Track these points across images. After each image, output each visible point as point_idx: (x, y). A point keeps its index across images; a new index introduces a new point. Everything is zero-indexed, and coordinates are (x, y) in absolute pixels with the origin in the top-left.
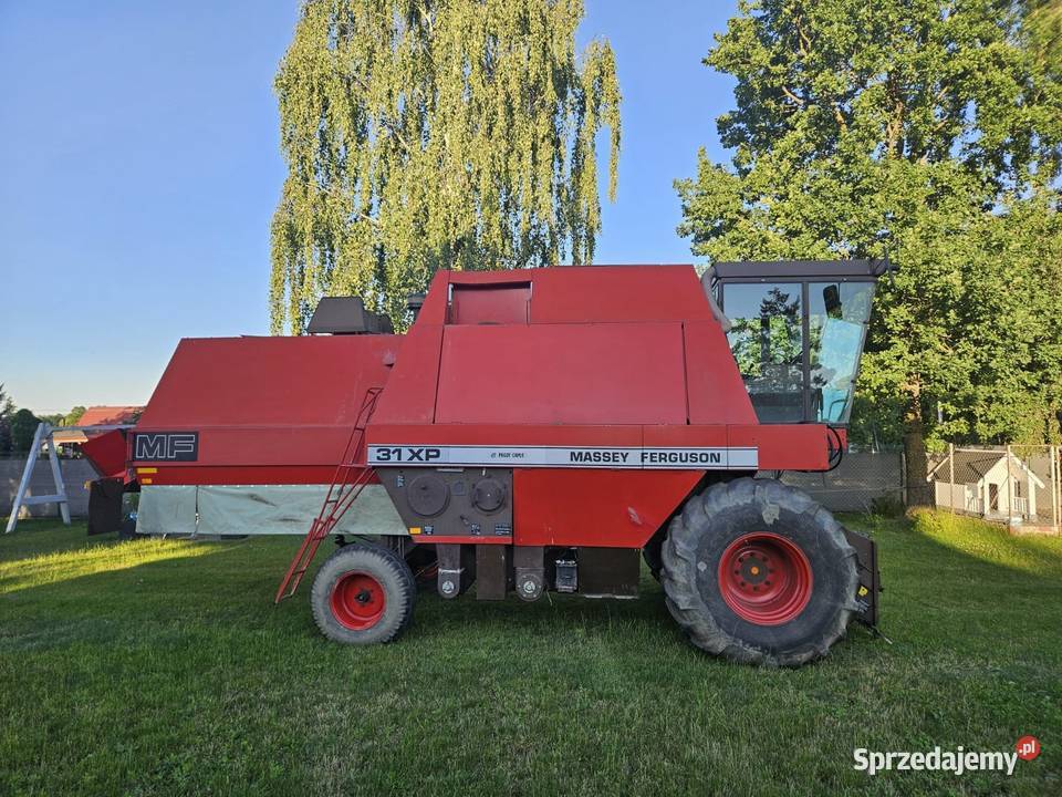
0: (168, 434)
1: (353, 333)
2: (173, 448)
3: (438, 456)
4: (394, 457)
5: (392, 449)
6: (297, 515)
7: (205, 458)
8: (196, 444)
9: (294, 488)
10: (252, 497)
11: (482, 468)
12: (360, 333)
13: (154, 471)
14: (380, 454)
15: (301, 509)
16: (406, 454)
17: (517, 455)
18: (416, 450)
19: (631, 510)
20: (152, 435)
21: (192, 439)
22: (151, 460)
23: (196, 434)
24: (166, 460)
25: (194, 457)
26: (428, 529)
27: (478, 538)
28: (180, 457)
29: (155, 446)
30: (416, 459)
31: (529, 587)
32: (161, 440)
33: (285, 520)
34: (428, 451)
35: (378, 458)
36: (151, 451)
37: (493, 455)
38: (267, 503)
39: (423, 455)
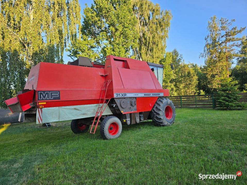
0: (50, 91)
1: (84, 66)
2: (52, 96)
3: (126, 95)
4: (119, 96)
5: (118, 94)
6: (86, 112)
7: (63, 99)
8: (59, 95)
9: (86, 106)
10: (75, 109)
11: (131, 98)
12: (91, 67)
13: (45, 103)
14: (116, 95)
15: (87, 111)
16: (121, 95)
17: (138, 95)
18: (122, 94)
19: (150, 104)
20: (44, 92)
21: (58, 93)
22: (44, 100)
23: (59, 91)
24: (50, 99)
25: (59, 98)
26: (124, 111)
27: (132, 112)
28: (54, 99)
29: (46, 95)
30: (123, 96)
31: (138, 121)
32: (48, 94)
33: (84, 114)
34: (124, 94)
35: (116, 96)
36: (44, 97)
37: (134, 95)
38: (79, 110)
39: (124, 95)
